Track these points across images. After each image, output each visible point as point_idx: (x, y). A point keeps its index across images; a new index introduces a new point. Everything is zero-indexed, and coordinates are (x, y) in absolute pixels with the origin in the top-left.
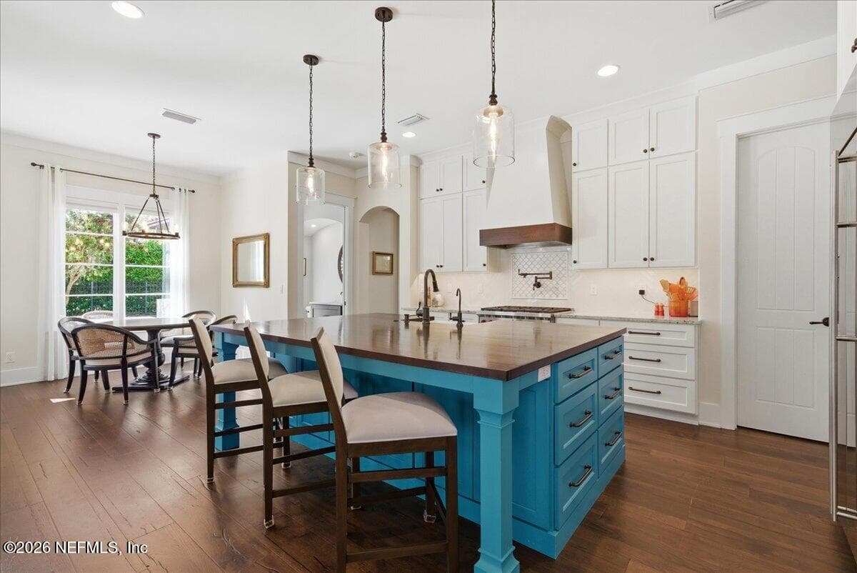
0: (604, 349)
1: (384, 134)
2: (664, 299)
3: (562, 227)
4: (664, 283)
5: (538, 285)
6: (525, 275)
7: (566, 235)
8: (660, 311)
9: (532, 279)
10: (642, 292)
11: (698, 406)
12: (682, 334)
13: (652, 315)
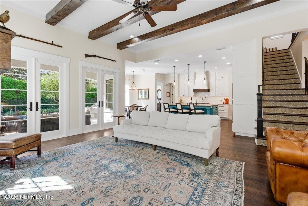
0: (216, 106)
1: (189, 80)
2: (224, 101)
3: (208, 89)
4: (224, 99)
5: (203, 99)
6: (201, 97)
7: (208, 90)
8: (224, 103)
9: (202, 98)
10: (221, 100)
11: (229, 117)
12: (226, 106)
13: (223, 104)
